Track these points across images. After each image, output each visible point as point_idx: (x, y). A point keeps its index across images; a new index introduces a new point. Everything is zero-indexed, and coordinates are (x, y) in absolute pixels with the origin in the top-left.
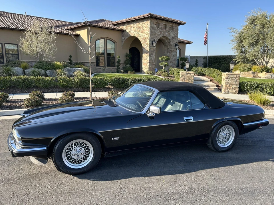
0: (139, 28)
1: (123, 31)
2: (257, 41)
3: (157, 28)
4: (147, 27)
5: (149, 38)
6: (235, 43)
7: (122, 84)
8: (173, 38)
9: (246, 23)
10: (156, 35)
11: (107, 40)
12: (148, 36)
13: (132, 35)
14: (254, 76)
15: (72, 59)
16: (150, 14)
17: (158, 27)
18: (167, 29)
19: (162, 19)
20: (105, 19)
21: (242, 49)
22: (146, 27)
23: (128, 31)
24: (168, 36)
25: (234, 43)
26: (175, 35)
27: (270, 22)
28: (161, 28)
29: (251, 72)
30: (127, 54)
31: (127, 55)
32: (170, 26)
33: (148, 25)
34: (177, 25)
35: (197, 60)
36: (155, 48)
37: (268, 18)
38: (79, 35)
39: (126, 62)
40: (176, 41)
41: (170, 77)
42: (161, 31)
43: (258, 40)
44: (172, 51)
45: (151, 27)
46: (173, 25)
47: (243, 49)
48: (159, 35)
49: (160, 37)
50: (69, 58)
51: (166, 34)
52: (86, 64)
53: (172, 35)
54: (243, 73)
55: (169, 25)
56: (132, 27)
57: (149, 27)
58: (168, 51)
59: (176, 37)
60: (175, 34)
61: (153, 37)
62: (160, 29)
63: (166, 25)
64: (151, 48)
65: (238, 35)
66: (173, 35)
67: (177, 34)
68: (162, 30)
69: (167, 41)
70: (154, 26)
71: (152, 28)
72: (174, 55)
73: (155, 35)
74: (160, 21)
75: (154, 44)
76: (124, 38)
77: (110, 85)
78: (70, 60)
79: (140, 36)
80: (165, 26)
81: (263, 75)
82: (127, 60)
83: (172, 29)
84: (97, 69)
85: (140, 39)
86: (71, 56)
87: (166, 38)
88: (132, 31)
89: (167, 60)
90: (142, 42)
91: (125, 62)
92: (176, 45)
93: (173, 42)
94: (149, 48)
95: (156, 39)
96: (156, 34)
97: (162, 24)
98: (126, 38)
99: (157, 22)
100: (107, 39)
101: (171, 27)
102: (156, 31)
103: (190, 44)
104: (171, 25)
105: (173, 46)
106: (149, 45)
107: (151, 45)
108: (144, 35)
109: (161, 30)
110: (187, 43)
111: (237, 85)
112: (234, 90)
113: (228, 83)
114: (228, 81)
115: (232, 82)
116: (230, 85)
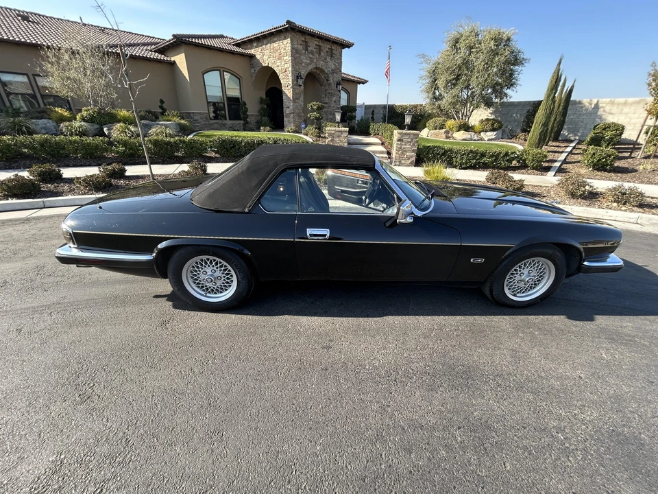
0: (275, 50)
1: (252, 57)
2: (457, 78)
3: (304, 52)
4: (287, 49)
5: (290, 69)
6: (427, 82)
7: (231, 149)
8: (334, 72)
9: (446, 47)
10: (303, 65)
11: (225, 73)
12: (289, 66)
13: (266, 65)
14: (447, 137)
15: (164, 106)
16: (288, 22)
17: (306, 50)
18: (322, 54)
19: (313, 35)
20: (225, 35)
21: (435, 93)
22: (285, 49)
23: (258, 57)
24: (324, 68)
25: (424, 82)
26: (336, 66)
27: (480, 44)
28: (312, 52)
29: (444, 130)
30: (261, 99)
31: (262, 101)
32: (327, 50)
33: (288, 45)
34: (339, 48)
35: (373, 111)
36: (302, 88)
37: (480, 36)
38: (174, 61)
39: (262, 113)
40: (337, 78)
41: (322, 137)
42: (311, 58)
43: (460, 75)
44: (332, 95)
45: (293, 49)
46: (333, 47)
47: (437, 93)
48: (308, 65)
49: (310, 68)
50: (160, 104)
51: (321, 64)
52: (192, 115)
53: (332, 65)
54: (432, 131)
55: (326, 47)
56: (263, 49)
57: (290, 48)
58: (326, 95)
59: (338, 69)
60: (337, 64)
61: (297, 67)
62: (309, 53)
63: (320, 46)
64: (296, 87)
65: (430, 67)
66: (333, 67)
67: (340, 64)
68: (313, 55)
69: (323, 77)
70: (299, 46)
71: (295, 53)
72: (335, 102)
73: (301, 64)
74: (308, 37)
75: (301, 82)
76: (255, 71)
77: (213, 151)
78: (161, 107)
79: (278, 66)
80: (319, 48)
81: (460, 135)
82: (262, 109)
83: (331, 54)
84: (213, 124)
85: (277, 72)
86: (162, 102)
87: (322, 71)
88: (265, 57)
89: (319, 109)
90: (281, 77)
91: (259, 112)
92: (338, 84)
93: (333, 78)
94: (292, 87)
95: (304, 73)
96: (303, 62)
97: (313, 43)
98: (257, 69)
99: (303, 39)
100: (224, 71)
101: (330, 51)
102: (302, 57)
103: (363, 83)
104: (330, 47)
105: (333, 86)
106: (291, 83)
107: (295, 82)
108: (283, 63)
109: (311, 55)
110: (359, 83)
111: (413, 151)
112: (409, 159)
113: (401, 148)
114: (401, 145)
115: (405, 146)
116: (404, 152)
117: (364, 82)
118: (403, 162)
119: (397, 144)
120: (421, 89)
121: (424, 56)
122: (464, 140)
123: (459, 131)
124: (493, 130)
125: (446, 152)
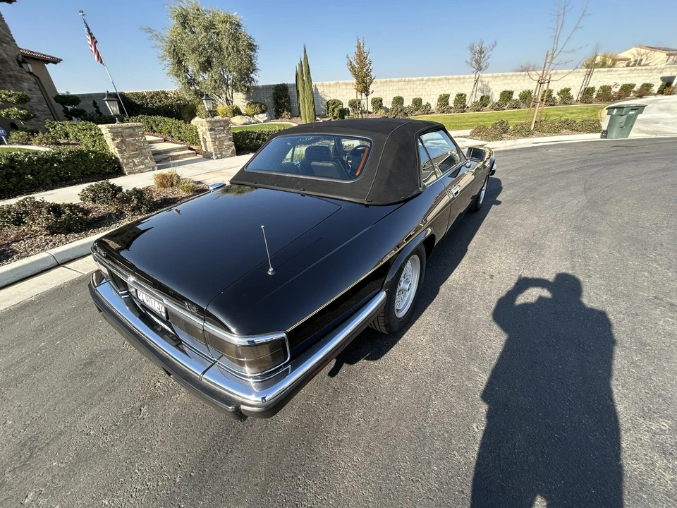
21: (186, 77)
35: (94, 103)
47: (189, 77)
81: (238, 120)
92: (22, 61)
105: (12, 64)
110: (47, 62)
111: (230, 139)
112: (229, 149)
113: (216, 138)
114: (215, 135)
115: (220, 136)
116: (221, 142)
117: (56, 61)
118: (224, 153)
119: (210, 134)
120: (167, 71)
121: (150, 30)
122: (244, 124)
123: (234, 116)
124: (263, 112)
125: (259, 135)
